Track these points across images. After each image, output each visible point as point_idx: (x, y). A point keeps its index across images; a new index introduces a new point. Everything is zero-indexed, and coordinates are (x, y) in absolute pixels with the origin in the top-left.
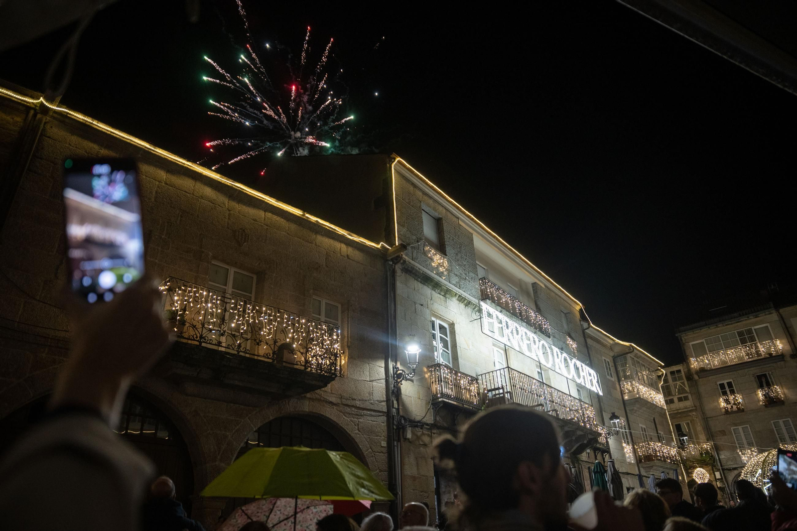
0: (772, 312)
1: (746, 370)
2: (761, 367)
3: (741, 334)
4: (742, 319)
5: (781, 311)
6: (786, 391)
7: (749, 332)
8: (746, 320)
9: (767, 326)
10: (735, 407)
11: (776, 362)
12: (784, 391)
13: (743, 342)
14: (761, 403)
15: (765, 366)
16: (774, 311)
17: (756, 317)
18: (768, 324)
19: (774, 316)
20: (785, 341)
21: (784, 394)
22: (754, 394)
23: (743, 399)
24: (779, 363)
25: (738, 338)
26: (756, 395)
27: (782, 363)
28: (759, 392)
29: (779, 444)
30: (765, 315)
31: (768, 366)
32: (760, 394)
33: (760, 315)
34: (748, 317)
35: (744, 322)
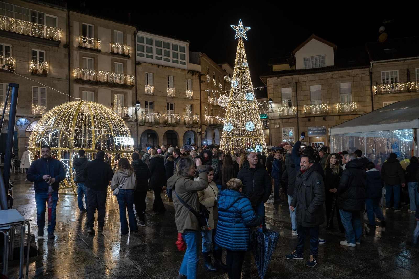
0: (64, 10)
1: (27, 43)
2: (40, 45)
3: (33, 14)
4: (39, 3)
5: (71, 12)
6: (51, 68)
7: (42, 16)
8: (42, 5)
9: (56, 19)
10: (6, 68)
11: (52, 46)
12: (50, 68)
13: (33, 20)
14: (30, 71)
15: (43, 45)
16: (66, 10)
17: (51, 7)
18: (57, 17)
19: (64, 14)
20: (64, 34)
21: (49, 70)
22: (27, 62)
23: (16, 63)
24: (54, 47)
25: (30, 16)
26: (28, 63)
27: (57, 48)
28: (32, 62)
29: (32, 104)
30: (59, 9)
31: (46, 46)
32: (32, 65)
33: (54, 7)
34: (45, 4)
35: (40, 7)
